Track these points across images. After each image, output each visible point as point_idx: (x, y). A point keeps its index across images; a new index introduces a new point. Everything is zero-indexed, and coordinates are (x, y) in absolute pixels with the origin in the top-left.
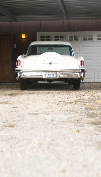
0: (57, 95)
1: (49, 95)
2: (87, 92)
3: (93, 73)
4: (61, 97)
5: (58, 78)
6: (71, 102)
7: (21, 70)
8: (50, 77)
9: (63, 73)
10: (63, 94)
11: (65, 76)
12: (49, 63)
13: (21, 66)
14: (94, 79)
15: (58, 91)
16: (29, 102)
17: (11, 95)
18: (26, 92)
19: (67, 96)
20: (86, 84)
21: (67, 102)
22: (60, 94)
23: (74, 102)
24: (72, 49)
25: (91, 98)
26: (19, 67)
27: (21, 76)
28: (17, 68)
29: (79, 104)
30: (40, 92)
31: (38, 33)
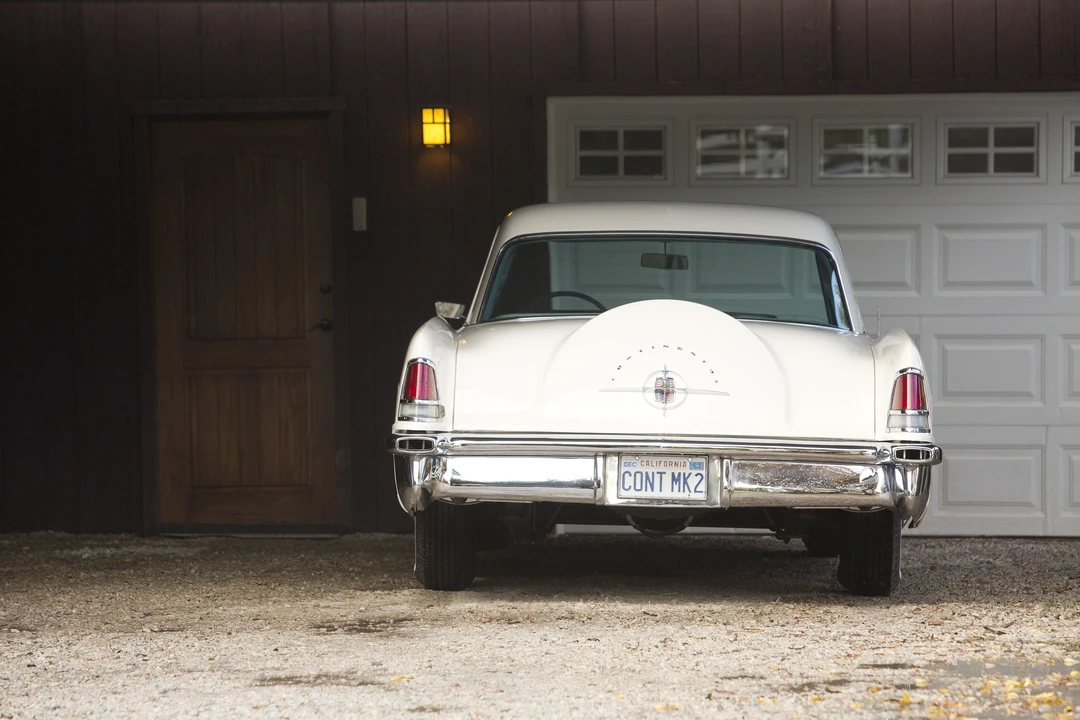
0: (708, 630)
1: (653, 634)
2: (937, 618)
3: (1032, 457)
4: (735, 646)
5: (717, 501)
6: (803, 685)
7: (440, 437)
8: (656, 494)
9: (760, 464)
10: (752, 630)
11: (778, 493)
12: (652, 384)
13: (433, 411)
14: (1044, 509)
15: (716, 607)
16: (509, 680)
17: (362, 627)
18: (473, 605)
19: (784, 645)
20: (959, 555)
21: (776, 679)
22: (736, 627)
23: (825, 686)
24: (834, 267)
25: (950, 659)
26: (424, 412)
27: (433, 485)
28: (408, 419)
29: (859, 697)
30: (580, 606)
31: (555, 107)
